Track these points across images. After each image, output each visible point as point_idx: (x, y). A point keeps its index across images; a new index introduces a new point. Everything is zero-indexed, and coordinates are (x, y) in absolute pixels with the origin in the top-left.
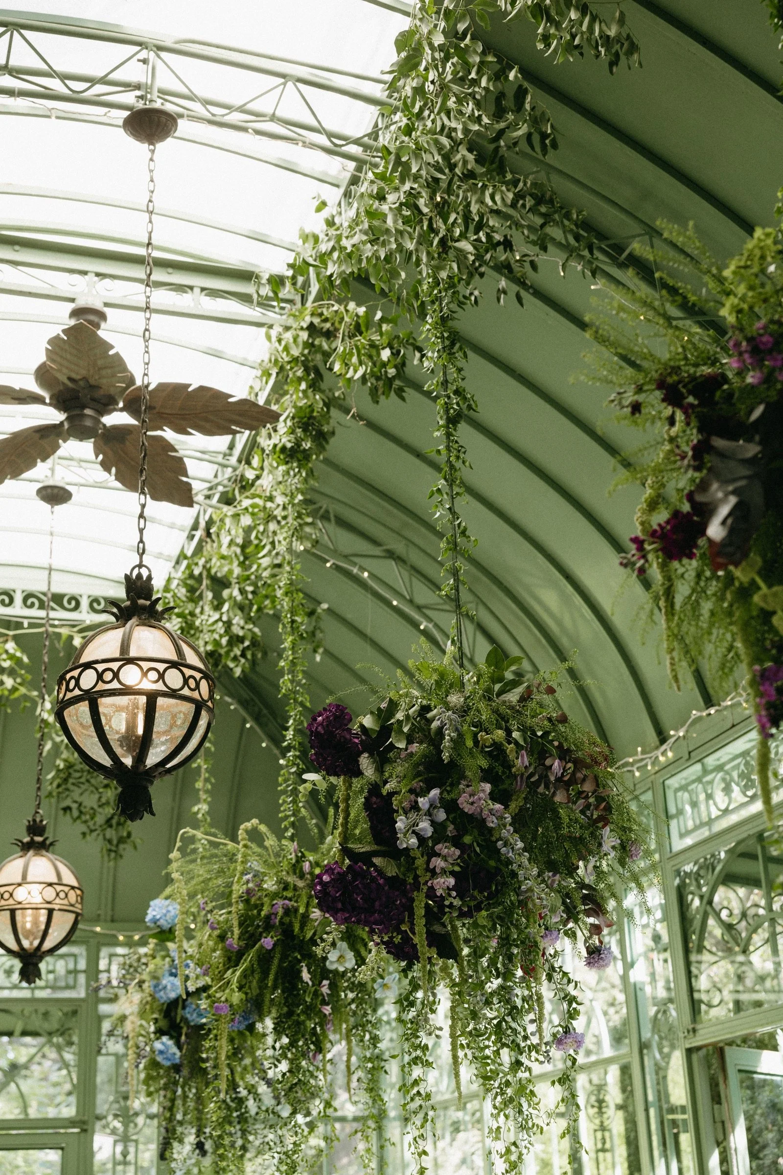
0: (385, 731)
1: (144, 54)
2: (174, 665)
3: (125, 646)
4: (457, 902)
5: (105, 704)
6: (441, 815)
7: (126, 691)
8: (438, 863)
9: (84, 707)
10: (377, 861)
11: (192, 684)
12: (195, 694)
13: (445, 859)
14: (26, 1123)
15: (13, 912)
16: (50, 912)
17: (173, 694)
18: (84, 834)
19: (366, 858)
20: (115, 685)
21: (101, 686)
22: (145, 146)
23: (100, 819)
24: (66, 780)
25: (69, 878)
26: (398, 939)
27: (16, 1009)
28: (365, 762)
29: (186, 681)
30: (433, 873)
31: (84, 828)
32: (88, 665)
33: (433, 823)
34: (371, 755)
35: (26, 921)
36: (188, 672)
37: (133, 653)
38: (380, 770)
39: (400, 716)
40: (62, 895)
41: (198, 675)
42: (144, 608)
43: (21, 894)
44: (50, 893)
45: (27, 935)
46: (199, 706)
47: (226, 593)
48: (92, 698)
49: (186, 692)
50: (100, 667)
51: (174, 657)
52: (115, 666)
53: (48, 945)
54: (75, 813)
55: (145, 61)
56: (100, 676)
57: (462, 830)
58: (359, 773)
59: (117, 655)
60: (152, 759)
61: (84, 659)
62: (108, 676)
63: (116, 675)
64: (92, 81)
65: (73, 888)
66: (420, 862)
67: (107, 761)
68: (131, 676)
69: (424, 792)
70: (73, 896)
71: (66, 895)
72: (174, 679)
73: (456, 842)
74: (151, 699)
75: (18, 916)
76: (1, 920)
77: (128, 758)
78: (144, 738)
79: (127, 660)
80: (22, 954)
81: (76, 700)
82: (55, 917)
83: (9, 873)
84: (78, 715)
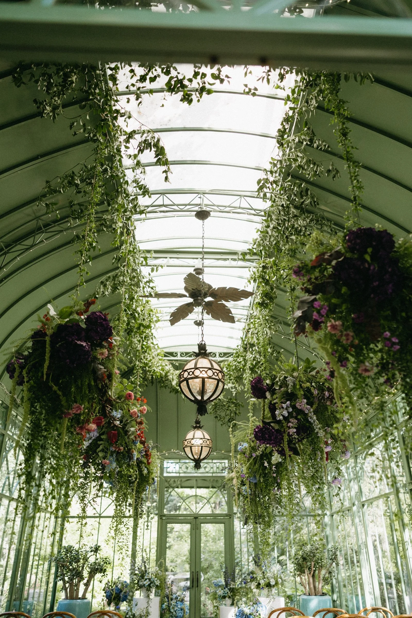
0: (273, 384)
1: (199, 196)
2: (210, 369)
3: (196, 364)
4: (297, 437)
5: (190, 381)
6: (291, 410)
7: (197, 377)
8: (290, 424)
9: (185, 383)
10: (272, 424)
11: (216, 374)
12: (217, 377)
13: (293, 423)
14: (213, 515)
15: (191, 447)
16: (202, 447)
17: (210, 377)
18: (222, 425)
19: (269, 424)
20: (193, 376)
21: (189, 376)
22: (201, 221)
23: (226, 420)
24: (215, 408)
25: (207, 437)
26: (280, 449)
28: (268, 394)
29: (214, 374)
30: (289, 428)
32: (186, 371)
33: (288, 412)
34: (270, 392)
35: (196, 450)
36: (214, 371)
37: (198, 366)
38: (272, 396)
39: (277, 379)
40: (205, 442)
41: (218, 372)
42: (203, 353)
43: (193, 442)
44: (201, 441)
45: (196, 454)
46: (219, 381)
47: (254, 349)
48: (187, 380)
49: (214, 377)
50: (189, 371)
51: (210, 366)
52: (193, 370)
54: (219, 418)
55: (200, 198)
56: (189, 374)
57: (298, 414)
58: (266, 398)
59: (193, 367)
60: (206, 398)
62: (191, 373)
63: (193, 373)
64: (186, 205)
65: (208, 440)
66: (285, 424)
68: (197, 373)
69: (285, 403)
70: (208, 442)
72: (210, 373)
73: (296, 418)
74: (203, 379)
75: (193, 449)
76: (188, 450)
77: (199, 398)
78: (203, 392)
79: (196, 368)
80: (195, 460)
81: (183, 381)
82: (204, 449)
83: (190, 436)
84: (184, 385)
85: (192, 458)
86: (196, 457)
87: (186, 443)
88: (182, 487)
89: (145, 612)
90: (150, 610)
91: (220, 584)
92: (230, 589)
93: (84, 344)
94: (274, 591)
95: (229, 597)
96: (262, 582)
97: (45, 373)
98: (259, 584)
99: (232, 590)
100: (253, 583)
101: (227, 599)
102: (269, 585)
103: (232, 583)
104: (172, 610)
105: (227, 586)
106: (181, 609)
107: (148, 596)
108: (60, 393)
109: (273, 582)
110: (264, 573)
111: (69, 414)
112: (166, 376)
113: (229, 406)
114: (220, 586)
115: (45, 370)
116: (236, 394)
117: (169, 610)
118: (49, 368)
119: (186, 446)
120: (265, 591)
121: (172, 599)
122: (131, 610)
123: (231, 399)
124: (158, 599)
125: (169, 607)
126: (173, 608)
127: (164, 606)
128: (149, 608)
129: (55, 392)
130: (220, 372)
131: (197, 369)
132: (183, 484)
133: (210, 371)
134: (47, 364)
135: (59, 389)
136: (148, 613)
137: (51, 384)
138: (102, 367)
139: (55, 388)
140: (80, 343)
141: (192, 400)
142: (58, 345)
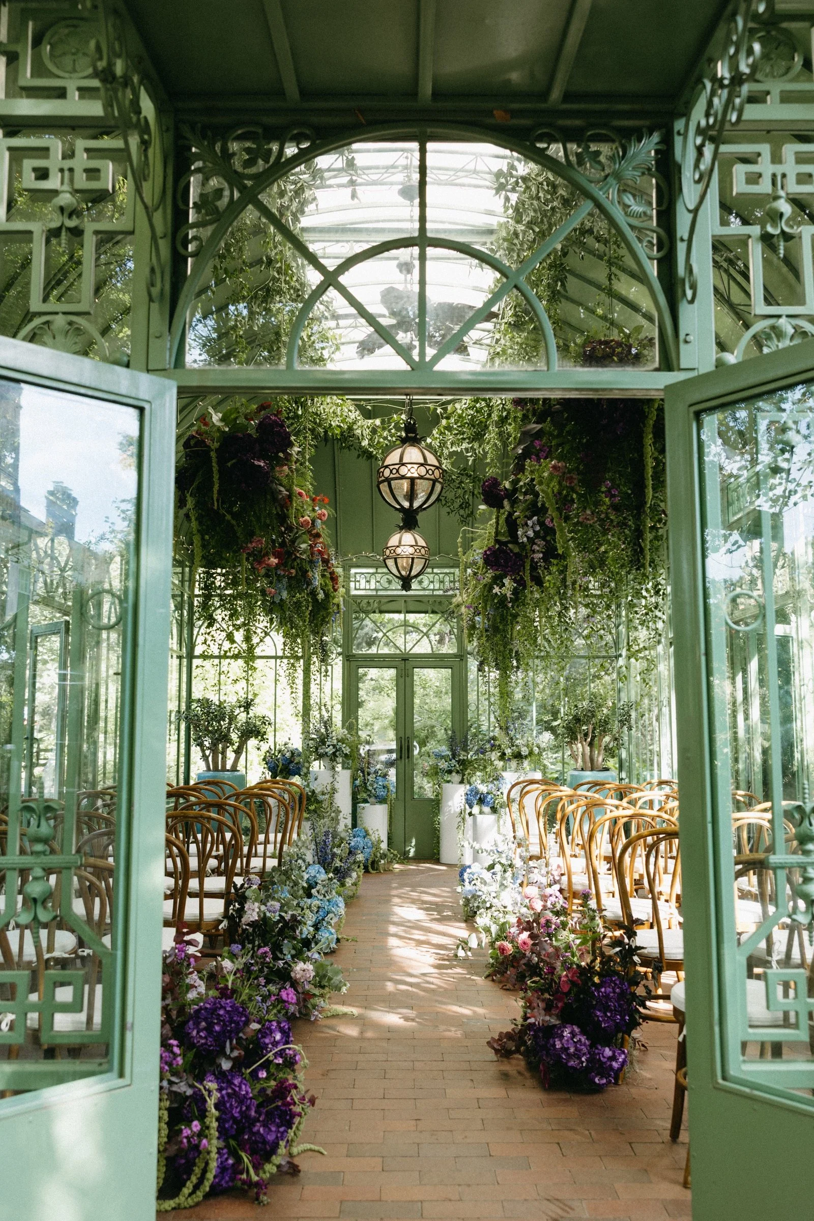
0: (515, 490)
1: (405, 154)
2: (422, 465)
3: (401, 458)
4: (543, 564)
5: (393, 483)
6: (537, 528)
7: (403, 477)
8: (535, 547)
9: (386, 484)
10: (510, 546)
11: (430, 472)
12: (432, 477)
13: (539, 546)
14: (433, 656)
15: (396, 559)
16: (413, 559)
17: (421, 477)
18: (449, 513)
19: (505, 544)
20: (397, 475)
21: (392, 476)
23: (456, 505)
25: (422, 542)
26: (518, 578)
27: (426, 600)
28: (506, 503)
29: (427, 472)
30: (534, 552)
31: (448, 510)
32: (387, 467)
33: (534, 531)
34: (509, 500)
35: (403, 563)
36: (428, 467)
37: (404, 461)
38: (512, 506)
40: (418, 551)
41: (433, 468)
43: (399, 551)
44: (411, 550)
45: (404, 568)
46: (435, 481)
48: (388, 480)
49: (428, 476)
50: (391, 467)
51: (422, 461)
52: (397, 467)
53: (414, 573)
55: (407, 158)
56: (391, 471)
57: (546, 534)
58: (503, 507)
59: (398, 462)
60: (416, 504)
61: (386, 464)
62: (394, 471)
63: (398, 471)
65: (423, 547)
66: (528, 547)
67: (398, 507)
68: (404, 471)
69: (530, 518)
70: (423, 551)
71: (420, 551)
72: (422, 471)
73: (544, 539)
74: (412, 480)
75: (399, 561)
76: (391, 563)
77: (406, 504)
78: (411, 496)
80: (401, 578)
81: (383, 481)
82: (416, 560)
83: (394, 541)
84: (384, 487)
85: (398, 574)
86: (403, 573)
87: (388, 552)
88: (381, 612)
89: (329, 788)
90: (337, 786)
91: (443, 754)
92: (458, 762)
93: (262, 464)
94: (526, 763)
95: (458, 772)
96: (508, 751)
97: (215, 499)
98: (504, 754)
99: (462, 763)
100: (494, 753)
101: (454, 774)
102: (518, 756)
103: (463, 753)
104: (370, 788)
105: (454, 757)
106: (384, 787)
107: (333, 768)
108: (234, 522)
109: (525, 751)
110: (512, 739)
111: (249, 548)
112: (350, 429)
113: (461, 482)
114: (442, 757)
115: (215, 496)
116: (474, 461)
117: (366, 787)
118: (219, 492)
119: (388, 557)
120: (514, 763)
121: (369, 774)
122: (308, 786)
123: (465, 469)
124: (348, 772)
125: (365, 784)
126: (372, 785)
127: (358, 782)
128: (335, 783)
129: (228, 521)
130: (437, 468)
131: (403, 464)
132: (384, 608)
133: (422, 468)
134: (216, 487)
135: (232, 518)
136: (334, 791)
137: (222, 511)
138: (282, 489)
139: (228, 517)
140: (256, 463)
141: (396, 509)
142: (229, 464)
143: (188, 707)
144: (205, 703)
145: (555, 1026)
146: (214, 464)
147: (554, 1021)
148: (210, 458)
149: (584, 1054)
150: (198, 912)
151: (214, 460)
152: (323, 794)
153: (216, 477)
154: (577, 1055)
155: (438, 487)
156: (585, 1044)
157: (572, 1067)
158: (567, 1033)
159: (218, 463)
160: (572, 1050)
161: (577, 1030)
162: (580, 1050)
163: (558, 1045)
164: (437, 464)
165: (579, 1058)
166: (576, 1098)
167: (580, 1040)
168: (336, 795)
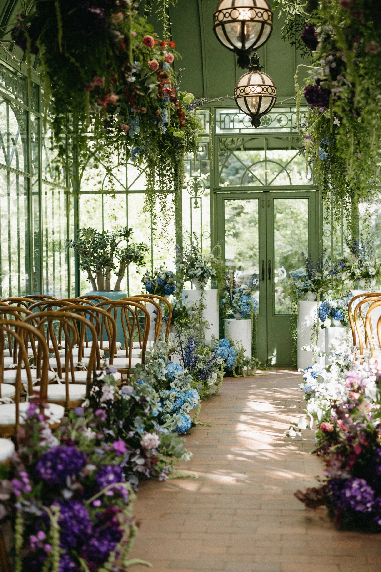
2: (251, 8)
5: (227, 26)
7: (235, 20)
9: (220, 27)
11: (260, 15)
12: (261, 19)
14: (291, 187)
15: (245, 98)
16: (260, 97)
17: (251, 20)
18: (302, 55)
20: (230, 19)
21: (225, 19)
24: (291, 29)
25: (268, 82)
27: (284, 137)
29: (257, 14)
31: (302, 52)
32: (221, 11)
35: (252, 101)
36: (257, 10)
37: (236, 5)
40: (265, 90)
41: (262, 11)
43: (247, 90)
44: (259, 89)
45: (253, 106)
46: (263, 23)
48: (222, 24)
49: (257, 19)
50: (225, 12)
51: (252, 5)
52: (229, 11)
53: (261, 111)
54: (297, 45)
56: (225, 15)
59: (230, 6)
60: (248, 45)
61: (220, 9)
62: (227, 15)
63: (230, 15)
65: (270, 86)
68: (235, 14)
70: (270, 90)
71: (267, 90)
72: (252, 14)
74: (243, 22)
75: (249, 99)
76: (241, 102)
77: (239, 45)
78: (243, 38)
79: (234, 8)
80: (251, 114)
81: (218, 25)
82: (263, 99)
83: (243, 82)
84: (219, 30)
85: (248, 112)
86: (253, 110)
87: (238, 91)
88: (245, 149)
89: (198, 304)
90: (205, 303)
91: (300, 275)
92: (314, 282)
93: (98, 11)
94: (374, 282)
95: (313, 291)
96: (358, 272)
97: (60, 44)
98: (353, 274)
99: (317, 283)
100: (344, 273)
101: (309, 292)
102: (366, 276)
103: (318, 274)
104: (235, 305)
105: (310, 278)
106: (248, 304)
107: (202, 288)
108: (78, 65)
109: (372, 272)
110: (361, 261)
111: (90, 87)
114: (299, 278)
115: (60, 42)
117: (231, 304)
118: (63, 38)
119: (239, 97)
120: (362, 283)
121: (234, 293)
122: (180, 302)
124: (215, 291)
125: (231, 301)
126: (236, 302)
127: (224, 300)
128: (203, 300)
129: (73, 64)
130: (266, 10)
132: (248, 145)
133: (252, 11)
134: (60, 34)
135: (77, 61)
136: (202, 307)
137: (67, 55)
138: (118, 33)
139: (73, 60)
140: (93, 10)
141: (231, 50)
142: (70, 13)
143: (77, 236)
144: (90, 232)
145: (346, 480)
146: (58, 13)
147: (345, 475)
148: (55, 8)
149: (369, 502)
150: (64, 393)
151: (58, 9)
152: (193, 309)
153: (60, 25)
154: (364, 502)
155: (267, 29)
156: (369, 494)
157: (359, 512)
158: (355, 485)
159: (62, 12)
160: (359, 498)
161: (364, 482)
162: (366, 498)
163: (348, 494)
164: (266, 7)
165: (365, 504)
166: (364, 536)
167: (365, 491)
168: (204, 311)
